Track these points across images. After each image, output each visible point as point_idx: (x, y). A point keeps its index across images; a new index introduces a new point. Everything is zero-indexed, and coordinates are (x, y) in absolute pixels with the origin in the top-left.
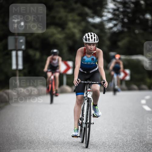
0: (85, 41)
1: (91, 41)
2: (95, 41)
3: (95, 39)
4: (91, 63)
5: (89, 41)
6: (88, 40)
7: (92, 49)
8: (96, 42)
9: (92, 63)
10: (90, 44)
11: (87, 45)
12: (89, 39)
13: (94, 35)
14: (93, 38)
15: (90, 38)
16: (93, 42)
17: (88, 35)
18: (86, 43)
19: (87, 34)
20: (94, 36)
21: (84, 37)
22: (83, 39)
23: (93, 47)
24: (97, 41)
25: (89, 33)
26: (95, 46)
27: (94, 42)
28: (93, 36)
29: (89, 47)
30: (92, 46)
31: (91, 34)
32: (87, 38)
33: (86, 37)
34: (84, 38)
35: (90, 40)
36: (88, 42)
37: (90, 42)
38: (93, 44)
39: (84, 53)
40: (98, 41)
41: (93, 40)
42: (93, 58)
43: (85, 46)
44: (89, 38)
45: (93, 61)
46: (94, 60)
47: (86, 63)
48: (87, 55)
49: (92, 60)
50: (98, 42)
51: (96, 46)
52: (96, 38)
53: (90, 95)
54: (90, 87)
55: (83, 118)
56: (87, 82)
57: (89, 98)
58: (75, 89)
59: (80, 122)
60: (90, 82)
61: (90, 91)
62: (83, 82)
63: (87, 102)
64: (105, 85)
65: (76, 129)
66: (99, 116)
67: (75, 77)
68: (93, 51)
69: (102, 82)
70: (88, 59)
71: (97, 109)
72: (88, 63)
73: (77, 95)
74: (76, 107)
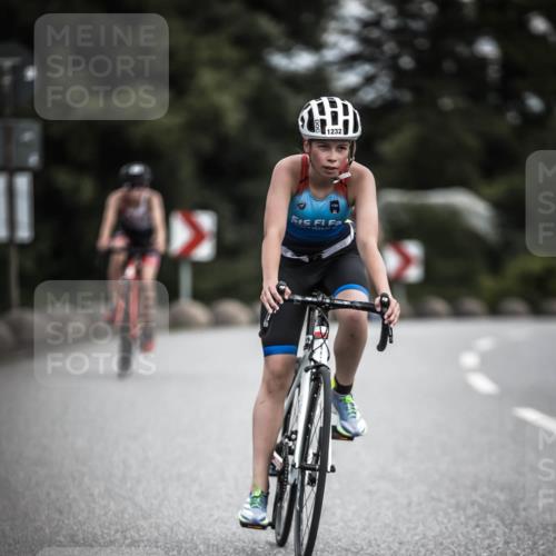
0: (305, 131)
1: (333, 131)
2: (346, 132)
3: (346, 123)
4: (327, 222)
5: (323, 132)
7: (335, 165)
8: (351, 134)
9: (330, 222)
10: (326, 144)
11: (315, 148)
12: (323, 123)
13: (345, 107)
14: (341, 118)
15: (328, 118)
16: (338, 136)
17: (321, 106)
18: (312, 141)
19: (314, 104)
20: (346, 113)
22: (300, 123)
23: (338, 157)
24: (355, 130)
25: (325, 100)
26: (347, 152)
27: (342, 135)
28: (340, 110)
29: (323, 155)
30: (334, 150)
31: (333, 104)
32: (317, 116)
33: (310, 113)
34: (303, 120)
35: (329, 126)
36: (318, 134)
37: (327, 135)
38: (340, 144)
39: (302, 180)
40: (359, 133)
41: (340, 126)
42: (337, 202)
43: (306, 150)
44: (322, 117)
45: (335, 212)
46: (338, 209)
47: (307, 222)
49: (332, 209)
51: (351, 152)
52: (350, 118)
53: (324, 354)
54: (323, 322)
55: (291, 444)
56: (315, 300)
57: (318, 366)
58: (266, 324)
59: (278, 459)
60: (328, 301)
61: (324, 336)
62: (299, 298)
63: (311, 380)
64: (389, 317)
65: (257, 493)
66: (357, 435)
67: (268, 278)
68: (337, 172)
69: (377, 300)
70: (316, 204)
71: (349, 406)
72: (316, 222)
73: (267, 354)
74: (262, 403)
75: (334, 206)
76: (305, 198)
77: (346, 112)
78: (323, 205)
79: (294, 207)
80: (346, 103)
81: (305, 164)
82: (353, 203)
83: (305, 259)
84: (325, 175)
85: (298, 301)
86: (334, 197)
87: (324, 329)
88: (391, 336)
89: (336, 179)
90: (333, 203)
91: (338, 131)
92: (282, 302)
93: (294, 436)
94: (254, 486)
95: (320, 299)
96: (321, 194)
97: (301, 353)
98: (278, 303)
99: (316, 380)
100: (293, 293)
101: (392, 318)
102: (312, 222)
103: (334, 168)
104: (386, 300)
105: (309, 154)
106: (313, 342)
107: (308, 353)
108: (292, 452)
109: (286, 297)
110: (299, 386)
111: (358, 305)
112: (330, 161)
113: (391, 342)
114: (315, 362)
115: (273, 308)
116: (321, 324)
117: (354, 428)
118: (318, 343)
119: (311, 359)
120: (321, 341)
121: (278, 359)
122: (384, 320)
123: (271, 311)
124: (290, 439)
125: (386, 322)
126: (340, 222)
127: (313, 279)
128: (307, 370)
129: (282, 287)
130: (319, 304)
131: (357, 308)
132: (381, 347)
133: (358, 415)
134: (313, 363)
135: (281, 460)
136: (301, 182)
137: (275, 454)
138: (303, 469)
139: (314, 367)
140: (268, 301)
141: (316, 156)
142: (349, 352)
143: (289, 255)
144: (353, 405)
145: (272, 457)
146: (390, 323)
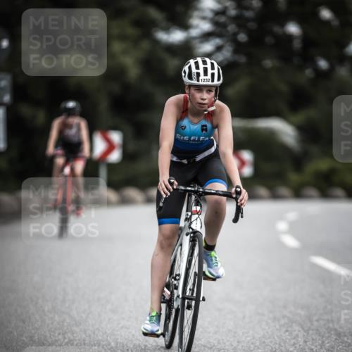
0: (186, 80)
1: (204, 80)
4: (199, 138)
5: (198, 81)
6: (194, 76)
7: (206, 102)
8: (216, 82)
9: (201, 138)
10: (200, 88)
11: (193, 91)
12: (198, 74)
13: (212, 64)
15: (201, 71)
16: (208, 83)
17: (197, 63)
18: (190, 86)
19: (192, 62)
21: (186, 68)
22: (183, 74)
23: (207, 97)
24: (219, 79)
25: (199, 60)
26: (213, 94)
27: (210, 83)
28: (209, 66)
29: (198, 95)
30: (205, 92)
31: (204, 62)
32: (194, 70)
34: (185, 72)
35: (202, 77)
36: (194, 82)
37: (201, 83)
38: (209, 89)
40: (221, 81)
41: (209, 76)
42: (206, 126)
43: (187, 91)
44: (198, 71)
45: (204, 132)
46: (206, 130)
47: (186, 138)
48: (190, 116)
49: (202, 130)
50: (222, 84)
52: (216, 71)
53: (198, 224)
54: (197, 204)
55: (176, 282)
56: (193, 189)
57: (195, 232)
58: (161, 204)
59: (167, 292)
60: (201, 190)
61: (198, 213)
62: (183, 188)
63: (190, 241)
64: (241, 201)
65: (154, 314)
66: (219, 277)
67: (163, 174)
68: (207, 106)
69: (233, 190)
70: (192, 126)
71: (213, 258)
72: (192, 138)
73: (160, 224)
74: (157, 255)
75: (204, 128)
76: (185, 122)
77: (213, 68)
78: (197, 128)
79: (179, 129)
80: (213, 61)
81: (186, 101)
82: (216, 126)
83: (185, 161)
84: (198, 108)
85: (182, 190)
86: (204, 122)
87: (198, 208)
88: (242, 213)
89: (205, 111)
90: (203, 126)
91: (207, 80)
92: (172, 190)
93: (177, 277)
94: (152, 309)
95: (196, 189)
96: (196, 120)
97: (182, 223)
98: (169, 191)
99: (193, 241)
100: (179, 184)
101: (243, 202)
102: (190, 139)
103: (205, 104)
104: (239, 190)
105: (189, 94)
106: (191, 216)
107: (187, 223)
108: (176, 288)
109: (175, 187)
110: (181, 245)
111: (221, 193)
112: (202, 99)
113: (242, 217)
114: (193, 229)
115: (166, 194)
116: (197, 205)
117: (217, 273)
118: (194, 217)
119: (190, 228)
120: (197, 216)
121: (168, 227)
122: (237, 202)
123: (164, 196)
124: (175, 279)
125: (239, 204)
126: (207, 138)
127: (190, 176)
128: (187, 235)
129: (172, 181)
130: (195, 192)
131: (220, 195)
132: (235, 220)
133: (219, 264)
134: (191, 230)
135: (169, 293)
136: (183, 112)
137: (165, 289)
138: (184, 298)
139: (192, 233)
140: (163, 190)
141: (193, 95)
142: (214, 223)
143: (175, 159)
144: (216, 258)
145: (163, 291)
146: (242, 205)
